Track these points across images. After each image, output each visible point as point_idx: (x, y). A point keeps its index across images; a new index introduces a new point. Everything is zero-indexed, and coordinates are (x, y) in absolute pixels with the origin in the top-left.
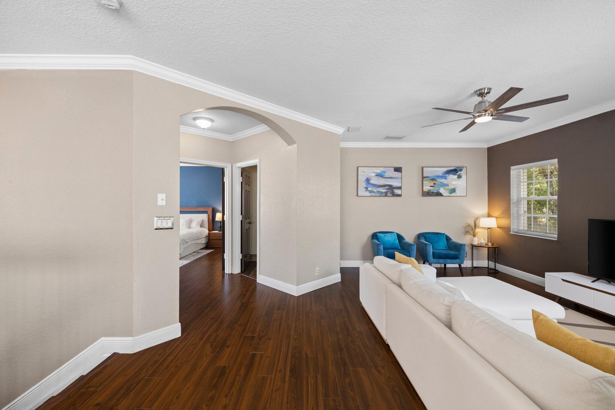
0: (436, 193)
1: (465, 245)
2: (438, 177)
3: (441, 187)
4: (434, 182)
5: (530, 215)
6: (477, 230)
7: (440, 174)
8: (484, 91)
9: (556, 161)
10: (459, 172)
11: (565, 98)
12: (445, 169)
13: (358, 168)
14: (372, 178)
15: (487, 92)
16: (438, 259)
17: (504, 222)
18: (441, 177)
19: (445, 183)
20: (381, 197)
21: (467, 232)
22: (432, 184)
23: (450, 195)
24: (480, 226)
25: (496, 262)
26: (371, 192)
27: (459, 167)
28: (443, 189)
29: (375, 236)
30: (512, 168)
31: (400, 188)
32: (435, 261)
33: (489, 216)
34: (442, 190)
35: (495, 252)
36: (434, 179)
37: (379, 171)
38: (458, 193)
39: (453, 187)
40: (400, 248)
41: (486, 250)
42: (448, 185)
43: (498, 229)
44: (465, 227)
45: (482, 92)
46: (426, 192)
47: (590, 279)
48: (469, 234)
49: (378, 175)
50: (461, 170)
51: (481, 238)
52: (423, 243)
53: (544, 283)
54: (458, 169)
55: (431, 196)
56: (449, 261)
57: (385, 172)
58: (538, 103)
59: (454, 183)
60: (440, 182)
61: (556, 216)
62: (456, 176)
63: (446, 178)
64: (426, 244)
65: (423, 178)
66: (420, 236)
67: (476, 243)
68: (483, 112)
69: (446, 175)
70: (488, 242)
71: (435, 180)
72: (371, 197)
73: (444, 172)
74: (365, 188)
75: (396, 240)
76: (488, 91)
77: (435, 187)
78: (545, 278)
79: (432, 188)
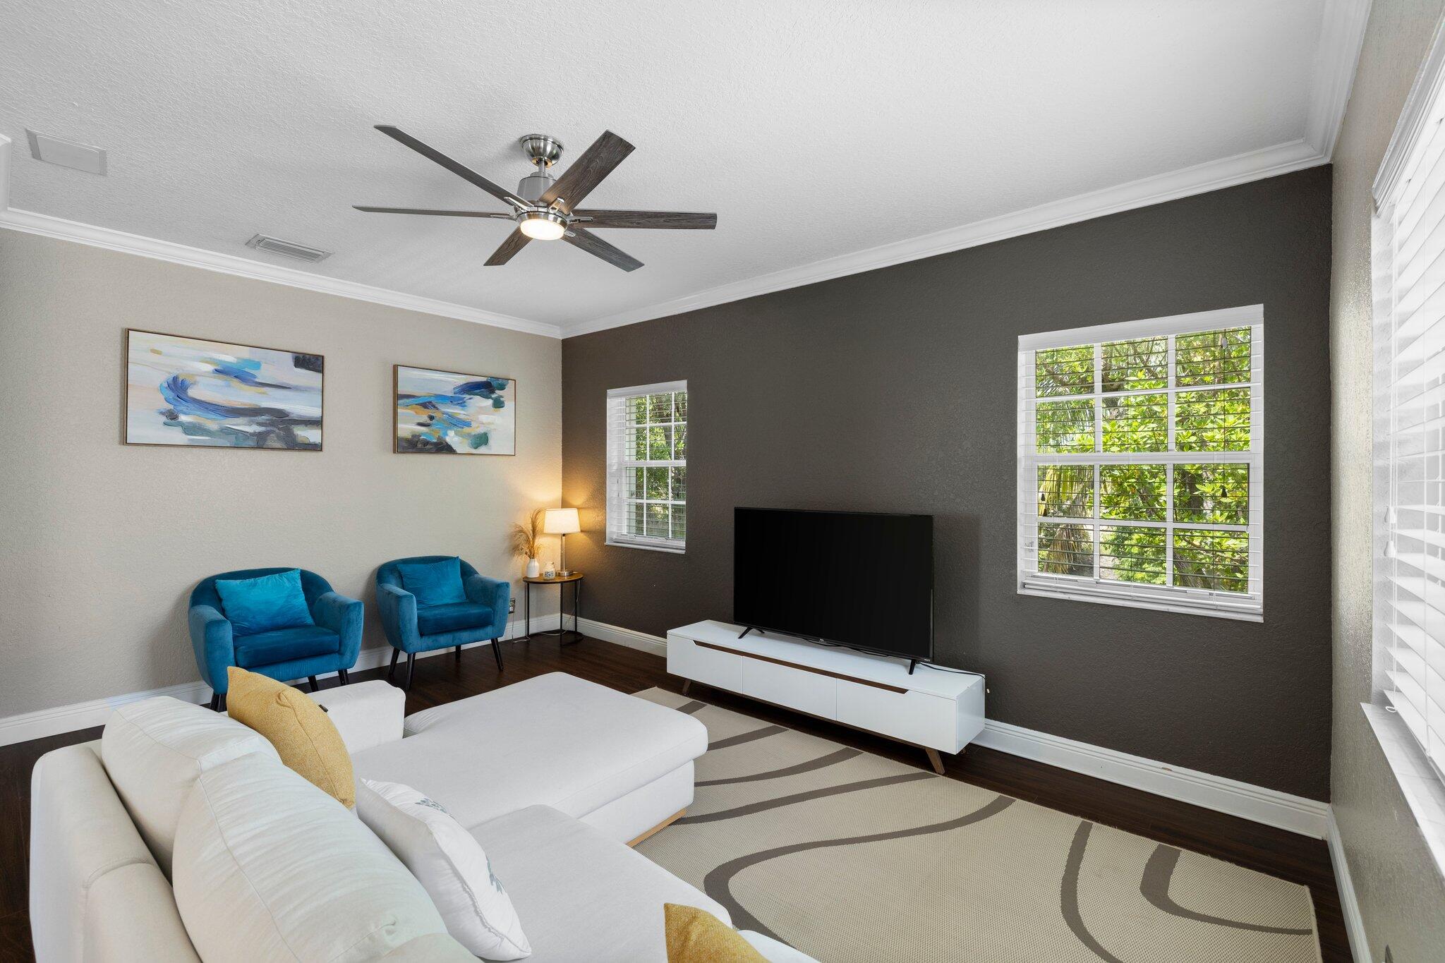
0: (436, 444)
1: (507, 585)
2: (443, 398)
3: (451, 429)
4: (431, 412)
5: (639, 501)
6: (540, 541)
7: (448, 391)
8: (545, 146)
9: (684, 383)
10: (498, 393)
11: (711, 223)
12: (462, 380)
13: (126, 333)
14: (198, 378)
15: (551, 152)
16: (434, 638)
17: (592, 518)
18: (451, 400)
19: (462, 417)
20: (240, 452)
21: (515, 549)
22: (424, 419)
23: (474, 451)
24: (545, 531)
25: (578, 614)
26: (189, 429)
27: (498, 379)
28: (456, 434)
29: (206, 592)
30: (610, 392)
31: (317, 423)
32: (424, 645)
33: (565, 504)
34: (452, 438)
35: (576, 590)
36: (430, 402)
37: (229, 356)
38: (495, 446)
39: (481, 430)
40: (310, 620)
41: (556, 590)
42: (468, 424)
43: (582, 534)
44: (513, 536)
45: (539, 148)
46: (407, 440)
47: (736, 631)
48: (521, 554)
49: (224, 371)
50: (502, 387)
51: (547, 562)
52: (390, 593)
53: (665, 649)
54: (494, 383)
55: (421, 451)
56: (465, 635)
57: (257, 365)
58: (662, 220)
59: (484, 418)
60: (447, 414)
61: (684, 503)
62: (490, 402)
63: (462, 404)
64: (399, 598)
65: (397, 397)
66: (386, 572)
67: (534, 574)
68: (541, 204)
69: (464, 396)
70: (562, 568)
71: (435, 407)
72: (194, 450)
73: (459, 387)
74: (162, 413)
75: (295, 596)
76: (555, 152)
77: (433, 428)
78: (666, 638)
79: (423, 429)
